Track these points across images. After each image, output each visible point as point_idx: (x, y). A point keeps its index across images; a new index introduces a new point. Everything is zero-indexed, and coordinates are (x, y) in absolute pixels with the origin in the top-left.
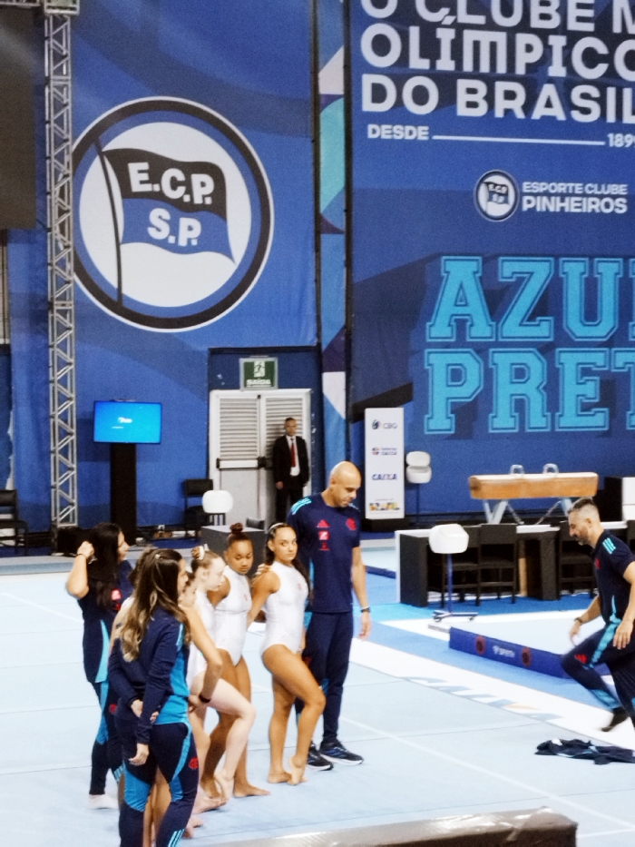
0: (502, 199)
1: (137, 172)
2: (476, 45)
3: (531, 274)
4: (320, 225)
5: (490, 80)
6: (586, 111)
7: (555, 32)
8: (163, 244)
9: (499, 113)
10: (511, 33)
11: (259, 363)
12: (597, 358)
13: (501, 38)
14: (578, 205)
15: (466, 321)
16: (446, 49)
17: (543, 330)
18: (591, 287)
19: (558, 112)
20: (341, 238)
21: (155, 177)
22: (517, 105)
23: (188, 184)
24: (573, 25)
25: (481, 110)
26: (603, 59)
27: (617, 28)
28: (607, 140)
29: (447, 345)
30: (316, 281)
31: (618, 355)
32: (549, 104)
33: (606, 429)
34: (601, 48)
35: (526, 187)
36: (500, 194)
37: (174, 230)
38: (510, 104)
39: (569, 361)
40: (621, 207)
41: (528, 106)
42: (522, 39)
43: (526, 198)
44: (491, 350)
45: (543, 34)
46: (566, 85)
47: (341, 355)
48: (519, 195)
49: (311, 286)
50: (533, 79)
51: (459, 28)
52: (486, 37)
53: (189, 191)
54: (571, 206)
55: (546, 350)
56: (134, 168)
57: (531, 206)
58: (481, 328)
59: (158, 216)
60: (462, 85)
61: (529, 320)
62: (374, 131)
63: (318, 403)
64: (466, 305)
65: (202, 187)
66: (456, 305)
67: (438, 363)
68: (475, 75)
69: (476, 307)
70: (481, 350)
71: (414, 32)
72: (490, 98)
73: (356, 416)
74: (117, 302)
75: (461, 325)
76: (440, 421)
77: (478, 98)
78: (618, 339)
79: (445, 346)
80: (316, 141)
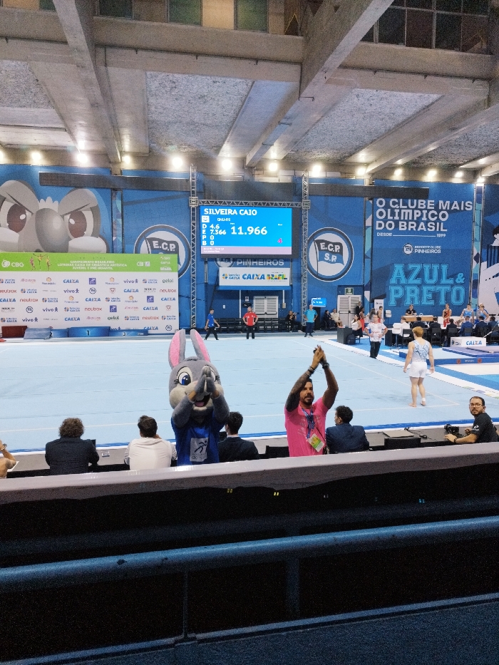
0: (409, 250)
1: (322, 245)
2: (404, 213)
3: (416, 268)
4: (365, 256)
5: (407, 221)
6: (431, 228)
7: (424, 209)
8: (328, 261)
9: (409, 229)
10: (413, 210)
11: (350, 289)
12: (432, 288)
13: (411, 211)
14: (429, 251)
15: (400, 279)
16: (397, 214)
17: (418, 281)
18: (431, 271)
19: (424, 229)
20: (370, 260)
21: (326, 246)
22: (414, 227)
23: (334, 248)
24: (429, 208)
25: (405, 229)
26: (436, 216)
27: (440, 208)
28: (436, 235)
31: (437, 287)
32: (422, 227)
33: (433, 305)
34: (436, 213)
35: (415, 247)
37: (330, 258)
38: (412, 227)
39: (425, 289)
40: (439, 251)
41: (417, 228)
42: (416, 212)
43: (415, 250)
44: (406, 286)
45: (421, 210)
46: (426, 223)
47: (369, 287)
49: (362, 271)
50: (418, 221)
51: (400, 209)
52: (407, 211)
53: (334, 249)
54: (427, 252)
55: (419, 286)
56: (321, 244)
57: (417, 252)
58: (403, 281)
59: (327, 255)
60: (400, 223)
61: (415, 279)
62: (379, 234)
63: (363, 298)
64: (400, 275)
65: (337, 248)
66: (397, 275)
67: (392, 289)
68: (404, 220)
69: (402, 276)
70: (403, 286)
71: (389, 210)
72: (407, 226)
73: (372, 301)
74: (317, 275)
75: (398, 280)
76: (393, 303)
77: (405, 226)
78: (438, 283)
79: (394, 285)
80: (365, 237)
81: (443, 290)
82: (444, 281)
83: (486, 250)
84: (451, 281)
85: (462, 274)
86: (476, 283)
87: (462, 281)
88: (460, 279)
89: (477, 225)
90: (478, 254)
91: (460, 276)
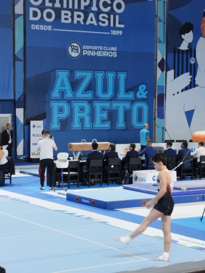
0: (76, 51)
3: (86, 76)
4: (15, 58)
5: (72, 11)
6: (104, 22)
9: (75, 22)
12: (107, 105)
14: (101, 54)
15: (64, 91)
17: (89, 95)
18: (105, 81)
19: (94, 22)
20: (22, 63)
22: (81, 20)
26: (109, 5)
28: (111, 32)
29: (58, 100)
30: (14, 77)
31: (114, 104)
32: (92, 20)
33: (110, 128)
34: (109, 2)
35: (84, 47)
36: (75, 49)
38: (79, 19)
39: (98, 105)
40: (115, 55)
41: (85, 20)
43: (84, 51)
44: (73, 102)
46: (97, 13)
47: (22, 103)
48: (82, 50)
49: (12, 79)
50: (87, 11)
54: (99, 54)
55: (90, 102)
57: (86, 54)
58: (69, 94)
60: (63, 12)
61: (85, 92)
62: (33, 27)
63: (14, 118)
64: (64, 86)
66: (61, 86)
67: (55, 106)
68: (67, 9)
69: (68, 87)
70: (69, 101)
72: (72, 17)
73: (27, 123)
75: (63, 93)
76: (55, 125)
77: (69, 17)
78: (114, 99)
79: (57, 100)
80: (14, 30)
81: (121, 107)
82: (122, 95)
83: (172, 55)
84: (131, 95)
85: (144, 86)
86: (162, 98)
87: (144, 96)
88: (142, 93)
89: (160, 21)
90: (163, 59)
91: (142, 88)
